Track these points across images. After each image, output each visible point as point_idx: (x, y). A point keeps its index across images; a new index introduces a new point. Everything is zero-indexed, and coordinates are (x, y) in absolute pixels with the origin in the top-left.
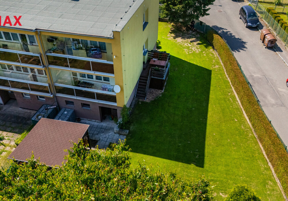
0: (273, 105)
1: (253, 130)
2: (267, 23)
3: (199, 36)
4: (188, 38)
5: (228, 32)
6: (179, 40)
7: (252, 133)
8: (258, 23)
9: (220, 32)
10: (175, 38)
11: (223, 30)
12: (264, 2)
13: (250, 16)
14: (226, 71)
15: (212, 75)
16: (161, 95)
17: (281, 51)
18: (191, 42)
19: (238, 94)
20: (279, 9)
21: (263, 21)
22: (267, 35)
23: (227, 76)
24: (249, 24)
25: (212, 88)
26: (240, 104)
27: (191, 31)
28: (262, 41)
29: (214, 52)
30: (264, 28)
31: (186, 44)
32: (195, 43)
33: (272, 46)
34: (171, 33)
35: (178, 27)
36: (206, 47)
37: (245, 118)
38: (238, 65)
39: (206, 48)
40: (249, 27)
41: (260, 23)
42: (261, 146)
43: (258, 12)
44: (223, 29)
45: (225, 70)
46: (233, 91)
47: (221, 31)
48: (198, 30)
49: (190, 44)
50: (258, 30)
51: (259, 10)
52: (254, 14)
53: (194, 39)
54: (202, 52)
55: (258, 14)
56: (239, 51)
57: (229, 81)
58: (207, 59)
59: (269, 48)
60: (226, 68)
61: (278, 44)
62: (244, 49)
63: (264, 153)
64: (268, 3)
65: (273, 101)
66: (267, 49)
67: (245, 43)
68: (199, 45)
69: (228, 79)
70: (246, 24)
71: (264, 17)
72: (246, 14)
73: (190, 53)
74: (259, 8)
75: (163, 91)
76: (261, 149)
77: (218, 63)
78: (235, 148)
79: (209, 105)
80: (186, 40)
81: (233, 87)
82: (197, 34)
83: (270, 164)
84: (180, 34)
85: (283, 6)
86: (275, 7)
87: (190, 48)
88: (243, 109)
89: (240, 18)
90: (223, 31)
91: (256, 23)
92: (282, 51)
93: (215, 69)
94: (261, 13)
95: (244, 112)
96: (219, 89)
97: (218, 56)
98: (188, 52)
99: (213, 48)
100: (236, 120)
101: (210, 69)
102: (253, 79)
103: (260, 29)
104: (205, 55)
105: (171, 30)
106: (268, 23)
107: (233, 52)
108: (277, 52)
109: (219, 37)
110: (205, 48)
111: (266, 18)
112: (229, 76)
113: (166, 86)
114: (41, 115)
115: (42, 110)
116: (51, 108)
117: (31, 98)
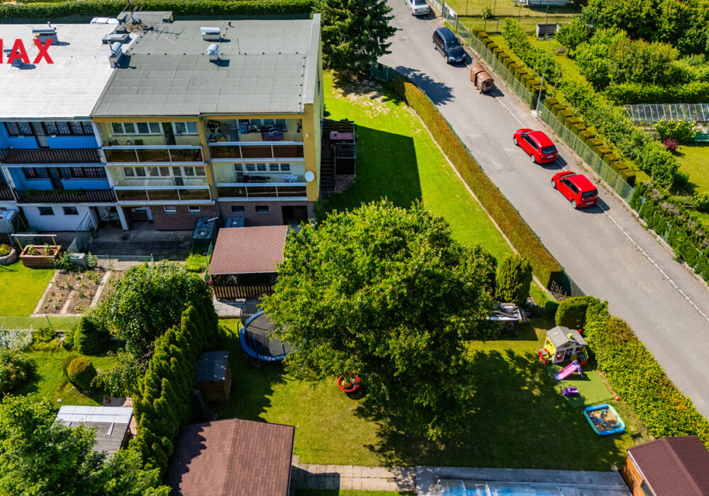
0: (500, 171)
1: (480, 204)
2: (476, 53)
3: (381, 87)
4: (366, 92)
5: (422, 75)
6: (352, 97)
7: (480, 208)
8: (464, 55)
9: (410, 76)
10: (345, 95)
11: (415, 72)
12: (467, 16)
13: (449, 45)
14: (433, 135)
15: (415, 144)
16: (354, 182)
17: (501, 95)
18: (372, 98)
19: (454, 164)
20: (491, 26)
21: (471, 51)
22: (479, 74)
23: (435, 142)
24: (451, 58)
25: (419, 161)
26: (460, 176)
27: (366, 81)
28: (473, 83)
29: (410, 110)
30: (474, 61)
31: (365, 103)
32: (379, 100)
33: (489, 90)
34: (336, 87)
35: (343, 76)
36: (397, 103)
37: (467, 191)
38: (448, 125)
39: (398, 105)
40: (451, 63)
41: (467, 54)
42: (492, 219)
43: (460, 34)
44: (413, 70)
45: (431, 134)
46: (447, 162)
47: (412, 74)
48: (376, 78)
49: (371, 102)
50: (465, 66)
51: (462, 32)
52: (456, 42)
53: (374, 93)
54: (392, 112)
55: (462, 40)
56: (445, 104)
57: (440, 148)
58: (403, 122)
59: (485, 92)
60: (432, 131)
61: (496, 85)
62: (452, 99)
63: (497, 226)
64: (473, 17)
65: (499, 166)
66: (482, 95)
67: (450, 89)
68: (385, 103)
69: (438, 146)
70: (446, 58)
71: (470, 43)
72: (443, 41)
73: (375, 115)
74: (461, 28)
75: (355, 176)
76: (492, 222)
77: (419, 126)
78: (463, 227)
79: (421, 184)
80: (364, 96)
81: (446, 157)
82: (376, 85)
83: (504, 236)
84: (351, 87)
85: (496, 20)
86: (484, 22)
87: (373, 108)
88: (464, 182)
89: (436, 49)
90: (415, 75)
91: (461, 56)
92: (503, 96)
93: (417, 135)
94: (465, 36)
95: (466, 185)
96: (428, 161)
97: (416, 115)
98: (372, 115)
99: (407, 103)
100: (458, 196)
101: (410, 135)
102: (470, 141)
103: (468, 64)
104: (397, 116)
105: (335, 83)
106: (479, 52)
107: (437, 106)
108: (497, 98)
109: (413, 86)
110: (396, 106)
111: (474, 44)
112: (438, 142)
113: (357, 168)
114: (203, 231)
115: (199, 224)
116: (211, 221)
117: (177, 212)
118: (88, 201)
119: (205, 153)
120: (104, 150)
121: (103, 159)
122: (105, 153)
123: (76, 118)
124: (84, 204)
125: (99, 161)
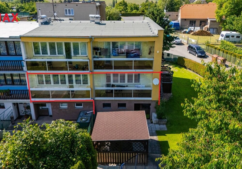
3: (170, 63)
13: (198, 49)
16: (172, 97)
24: (199, 54)
29: (188, 70)
30: (209, 56)
32: (171, 67)
36: (180, 68)
40: (200, 57)
48: (166, 60)
50: (206, 58)
54: (179, 71)
64: (201, 44)
68: (174, 68)
70: (196, 55)
72: (194, 48)
75: (171, 94)
77: (196, 76)
89: (190, 53)
91: (204, 53)
97: (193, 72)
99: (186, 68)
104: (183, 72)
106: (211, 54)
111: (207, 51)
114: (84, 118)
115: (81, 114)
116: (89, 113)
117: (68, 108)
118: (12, 98)
119: (91, 66)
120: (26, 62)
121: (25, 68)
122: (27, 63)
123: (10, 38)
124: (10, 100)
125: (22, 70)
